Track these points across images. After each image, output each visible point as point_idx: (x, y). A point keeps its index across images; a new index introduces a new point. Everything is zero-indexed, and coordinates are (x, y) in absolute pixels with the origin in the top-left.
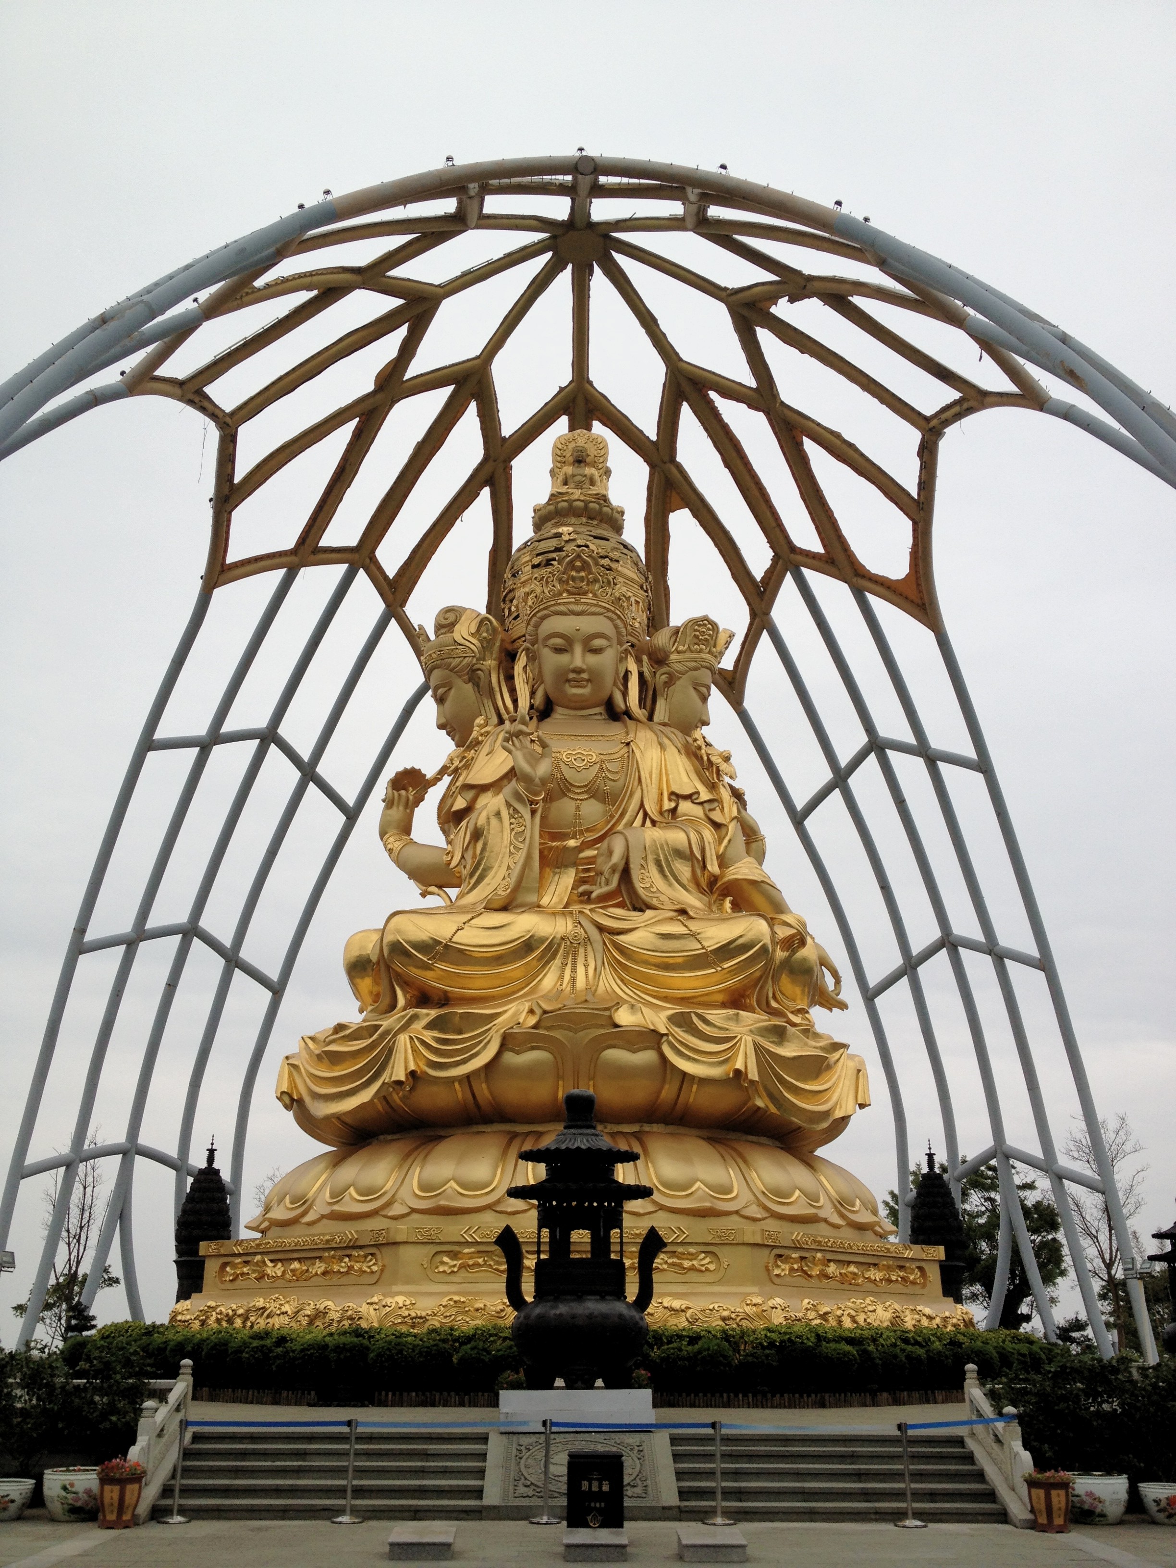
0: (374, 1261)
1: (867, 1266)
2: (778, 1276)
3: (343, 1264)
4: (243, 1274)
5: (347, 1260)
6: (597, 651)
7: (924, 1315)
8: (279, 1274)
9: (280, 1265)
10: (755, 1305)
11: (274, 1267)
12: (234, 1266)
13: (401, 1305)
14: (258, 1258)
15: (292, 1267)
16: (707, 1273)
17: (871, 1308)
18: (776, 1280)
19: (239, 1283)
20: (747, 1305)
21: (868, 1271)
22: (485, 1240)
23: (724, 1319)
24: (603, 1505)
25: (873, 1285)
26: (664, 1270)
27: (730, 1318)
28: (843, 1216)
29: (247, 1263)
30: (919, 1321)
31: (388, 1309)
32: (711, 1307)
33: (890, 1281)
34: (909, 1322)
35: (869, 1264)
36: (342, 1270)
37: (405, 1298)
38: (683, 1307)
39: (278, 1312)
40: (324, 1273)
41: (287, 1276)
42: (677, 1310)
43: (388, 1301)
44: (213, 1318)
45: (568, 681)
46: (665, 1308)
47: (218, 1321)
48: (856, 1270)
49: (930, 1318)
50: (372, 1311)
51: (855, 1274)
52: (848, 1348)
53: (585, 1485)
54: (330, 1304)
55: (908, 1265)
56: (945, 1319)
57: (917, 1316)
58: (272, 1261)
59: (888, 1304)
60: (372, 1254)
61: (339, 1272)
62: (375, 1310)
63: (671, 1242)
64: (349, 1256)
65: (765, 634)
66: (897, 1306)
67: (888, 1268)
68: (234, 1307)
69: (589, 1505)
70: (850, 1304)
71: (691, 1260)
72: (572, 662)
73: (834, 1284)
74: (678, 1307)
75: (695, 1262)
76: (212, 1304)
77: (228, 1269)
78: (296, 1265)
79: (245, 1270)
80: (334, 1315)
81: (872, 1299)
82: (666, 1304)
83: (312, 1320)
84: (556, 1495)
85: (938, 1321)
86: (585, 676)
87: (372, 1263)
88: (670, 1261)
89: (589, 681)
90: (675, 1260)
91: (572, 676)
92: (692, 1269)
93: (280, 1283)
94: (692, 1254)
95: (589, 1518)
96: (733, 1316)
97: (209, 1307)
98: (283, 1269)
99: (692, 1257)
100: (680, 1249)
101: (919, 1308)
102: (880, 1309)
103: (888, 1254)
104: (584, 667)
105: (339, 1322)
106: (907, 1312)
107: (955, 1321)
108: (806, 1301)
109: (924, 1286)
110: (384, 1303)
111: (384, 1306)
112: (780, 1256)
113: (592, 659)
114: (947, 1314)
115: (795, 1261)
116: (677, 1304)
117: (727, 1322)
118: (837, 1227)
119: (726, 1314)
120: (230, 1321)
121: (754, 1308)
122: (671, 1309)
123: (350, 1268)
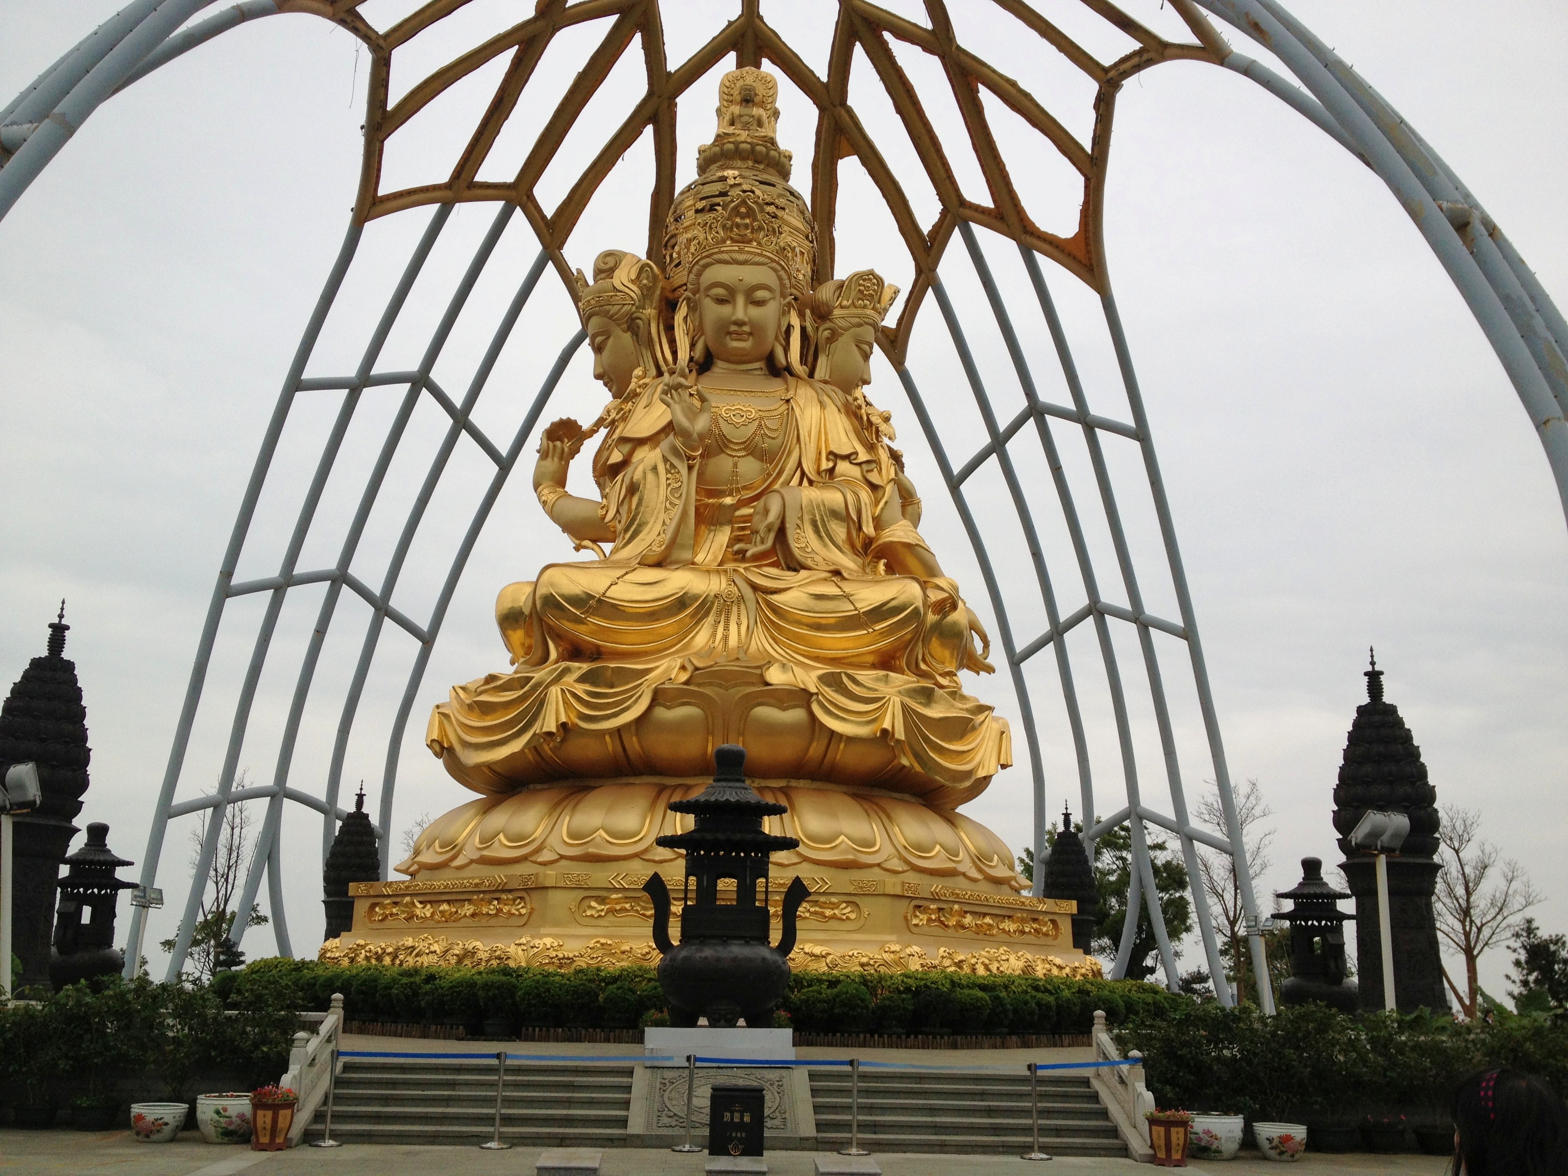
0: (523, 904)
1: (1001, 918)
2: (916, 925)
3: (492, 907)
4: (392, 915)
5: (496, 902)
6: (760, 303)
7: (1054, 965)
8: (428, 915)
9: (429, 906)
10: (893, 952)
11: (423, 908)
12: (384, 907)
13: (549, 946)
14: (408, 899)
15: (441, 908)
16: (848, 922)
17: (1004, 957)
18: (914, 929)
19: (389, 922)
20: (886, 952)
21: (1002, 922)
22: (631, 887)
23: (862, 965)
24: (744, 1135)
25: (1007, 936)
26: (806, 918)
27: (868, 964)
28: (980, 870)
29: (396, 904)
30: (1050, 970)
31: (536, 950)
32: (850, 954)
33: (1023, 932)
34: (1040, 971)
35: (1004, 917)
36: (490, 912)
37: (552, 940)
38: (824, 953)
39: (427, 951)
40: (473, 915)
41: (436, 917)
42: (817, 956)
43: (536, 942)
44: (362, 956)
45: (729, 333)
46: (806, 953)
47: (367, 958)
48: (991, 922)
49: (1060, 968)
50: (520, 952)
51: (990, 925)
52: (980, 994)
53: (727, 1116)
54: (478, 944)
55: (1041, 918)
56: (1075, 969)
57: (1047, 966)
58: (421, 902)
59: (1020, 953)
60: (521, 898)
61: (488, 914)
62: (523, 950)
63: (815, 892)
64: (498, 899)
65: (930, 292)
66: (1029, 956)
67: (1023, 921)
68: (383, 946)
69: (731, 1135)
70: (983, 953)
71: (833, 909)
72: (734, 313)
73: (968, 934)
74: (819, 953)
75: (836, 911)
76: (362, 942)
77: (377, 909)
78: (445, 907)
79: (395, 911)
80: (483, 955)
81: (1005, 948)
82: (807, 950)
83: (460, 959)
84: (697, 1125)
85: (1067, 970)
86: (746, 329)
87: (520, 906)
88: (812, 910)
89: (750, 334)
90: (817, 909)
91: (733, 328)
92: (834, 917)
93: (430, 923)
94: (834, 904)
95: (730, 1147)
96: (872, 962)
97: (358, 945)
98: (432, 910)
99: (835, 906)
100: (822, 899)
101: (1050, 958)
102: (1012, 958)
103: (1023, 907)
104: (746, 319)
105: (488, 961)
106: (1039, 962)
107: (1083, 971)
108: (942, 949)
109: (1056, 937)
110: (532, 945)
111: (532, 947)
112: (920, 907)
113: (755, 312)
114: (1077, 964)
115: (933, 912)
116: (818, 950)
117: (866, 968)
118: (974, 880)
119: (864, 960)
120: (379, 958)
121: (892, 955)
122: (812, 955)
123: (499, 911)
